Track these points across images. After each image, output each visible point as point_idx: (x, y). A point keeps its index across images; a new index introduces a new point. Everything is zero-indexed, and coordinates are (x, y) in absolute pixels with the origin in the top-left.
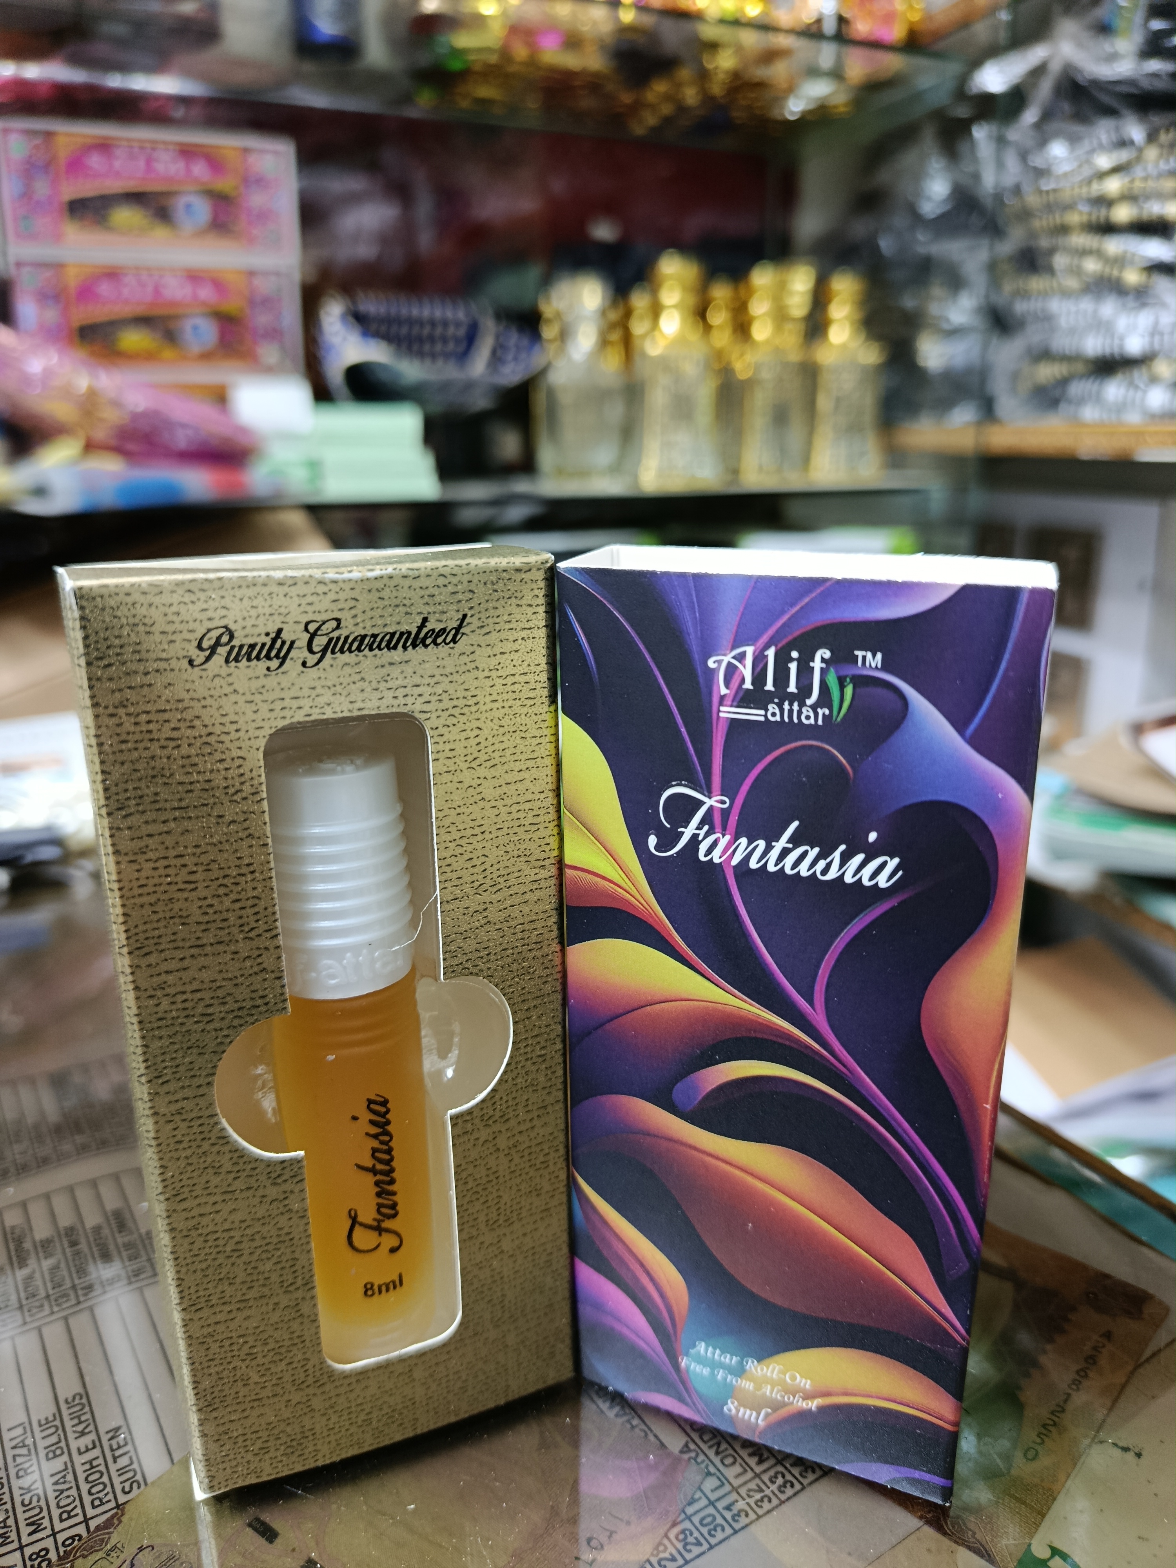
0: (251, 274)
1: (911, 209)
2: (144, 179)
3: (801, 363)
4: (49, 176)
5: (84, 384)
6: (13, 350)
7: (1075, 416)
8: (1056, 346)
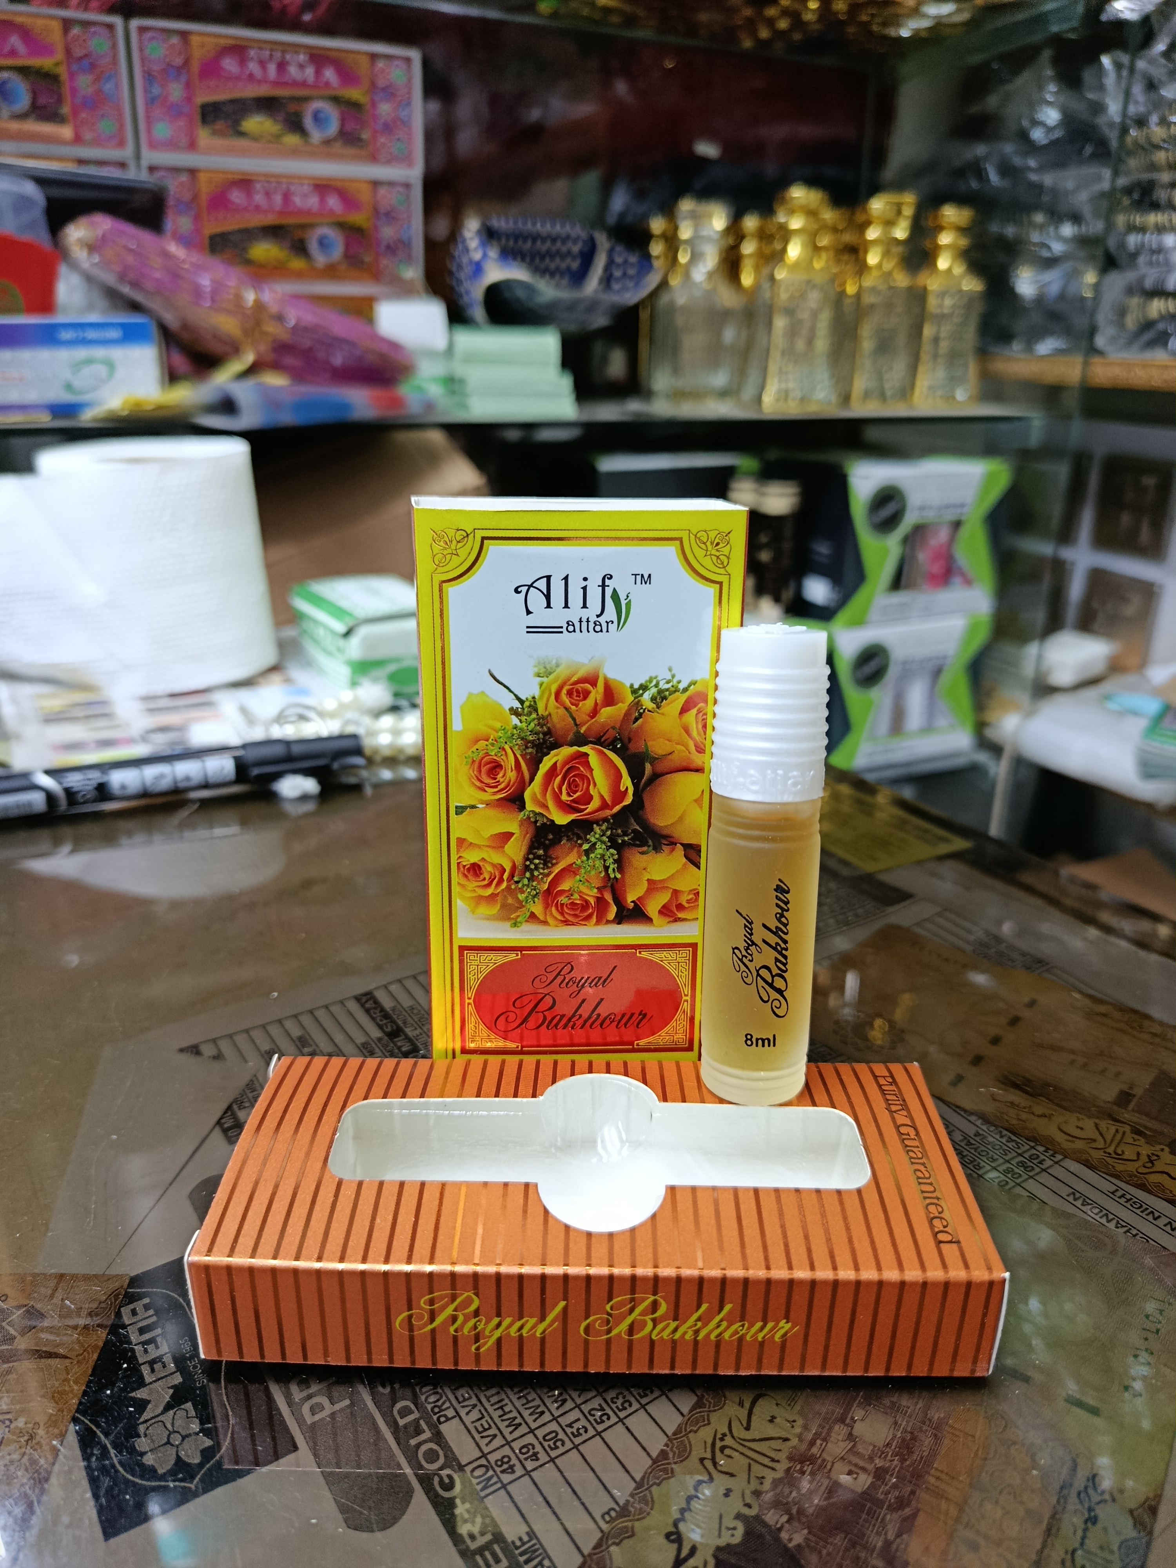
0: (375, 184)
1: (1023, 136)
2: (276, 84)
3: (910, 289)
4: (184, 78)
5: (250, 297)
6: (184, 261)
8: (1172, 282)
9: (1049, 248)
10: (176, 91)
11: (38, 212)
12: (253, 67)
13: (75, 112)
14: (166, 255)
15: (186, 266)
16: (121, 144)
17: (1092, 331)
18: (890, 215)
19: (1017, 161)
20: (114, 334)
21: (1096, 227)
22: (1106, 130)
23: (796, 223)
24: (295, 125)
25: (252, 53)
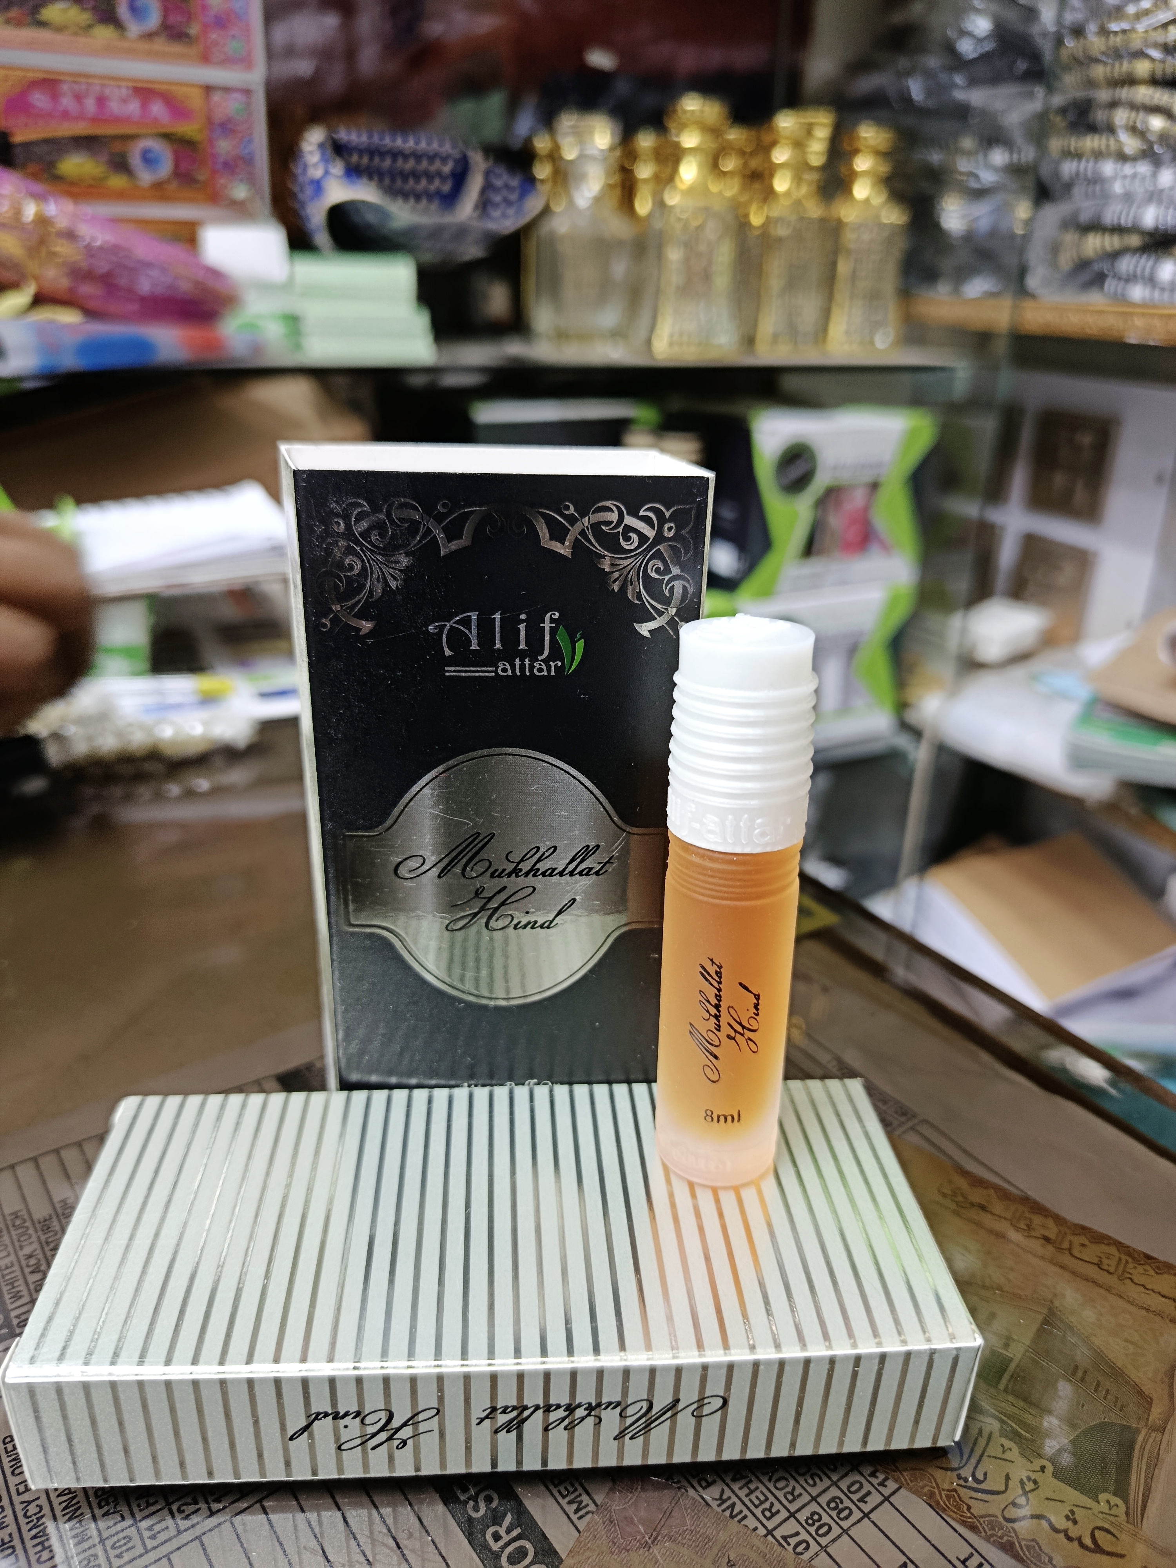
0: (208, 89)
1: (950, 49)
3: (823, 221)
5: (31, 210)
7: (1123, 295)
8: (1112, 214)
9: (976, 177)
17: (1022, 272)
18: (799, 134)
19: (944, 77)
21: (1028, 154)
22: (1039, 41)
23: (690, 140)
24: (107, 14)
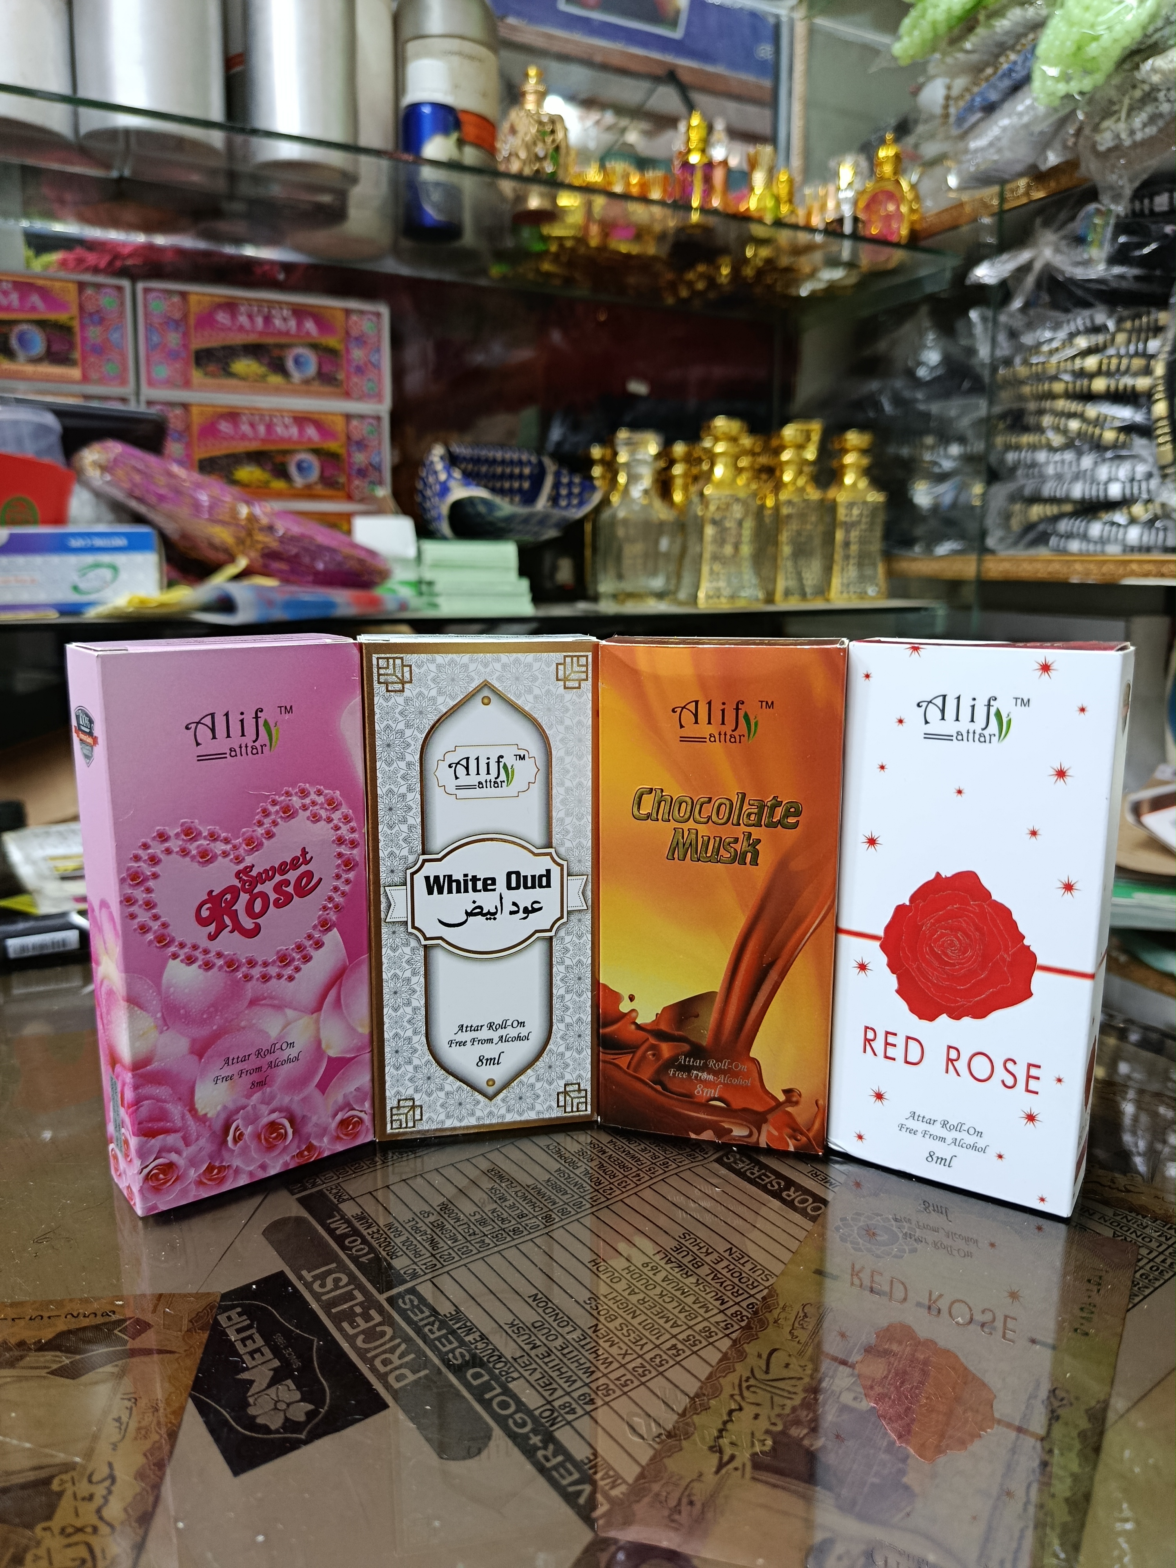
0: (348, 417)
1: (910, 374)
2: (261, 333)
3: (822, 501)
4: (181, 329)
5: (244, 511)
6: (184, 481)
7: (1064, 548)
8: (1047, 490)
9: (940, 466)
10: (174, 339)
11: (54, 440)
12: (243, 319)
13: (84, 358)
14: (170, 475)
15: (187, 484)
16: (123, 382)
17: (983, 534)
18: (800, 439)
19: (907, 394)
20: (121, 542)
21: (978, 447)
22: (978, 369)
23: (720, 448)
24: (279, 367)
25: (243, 309)
